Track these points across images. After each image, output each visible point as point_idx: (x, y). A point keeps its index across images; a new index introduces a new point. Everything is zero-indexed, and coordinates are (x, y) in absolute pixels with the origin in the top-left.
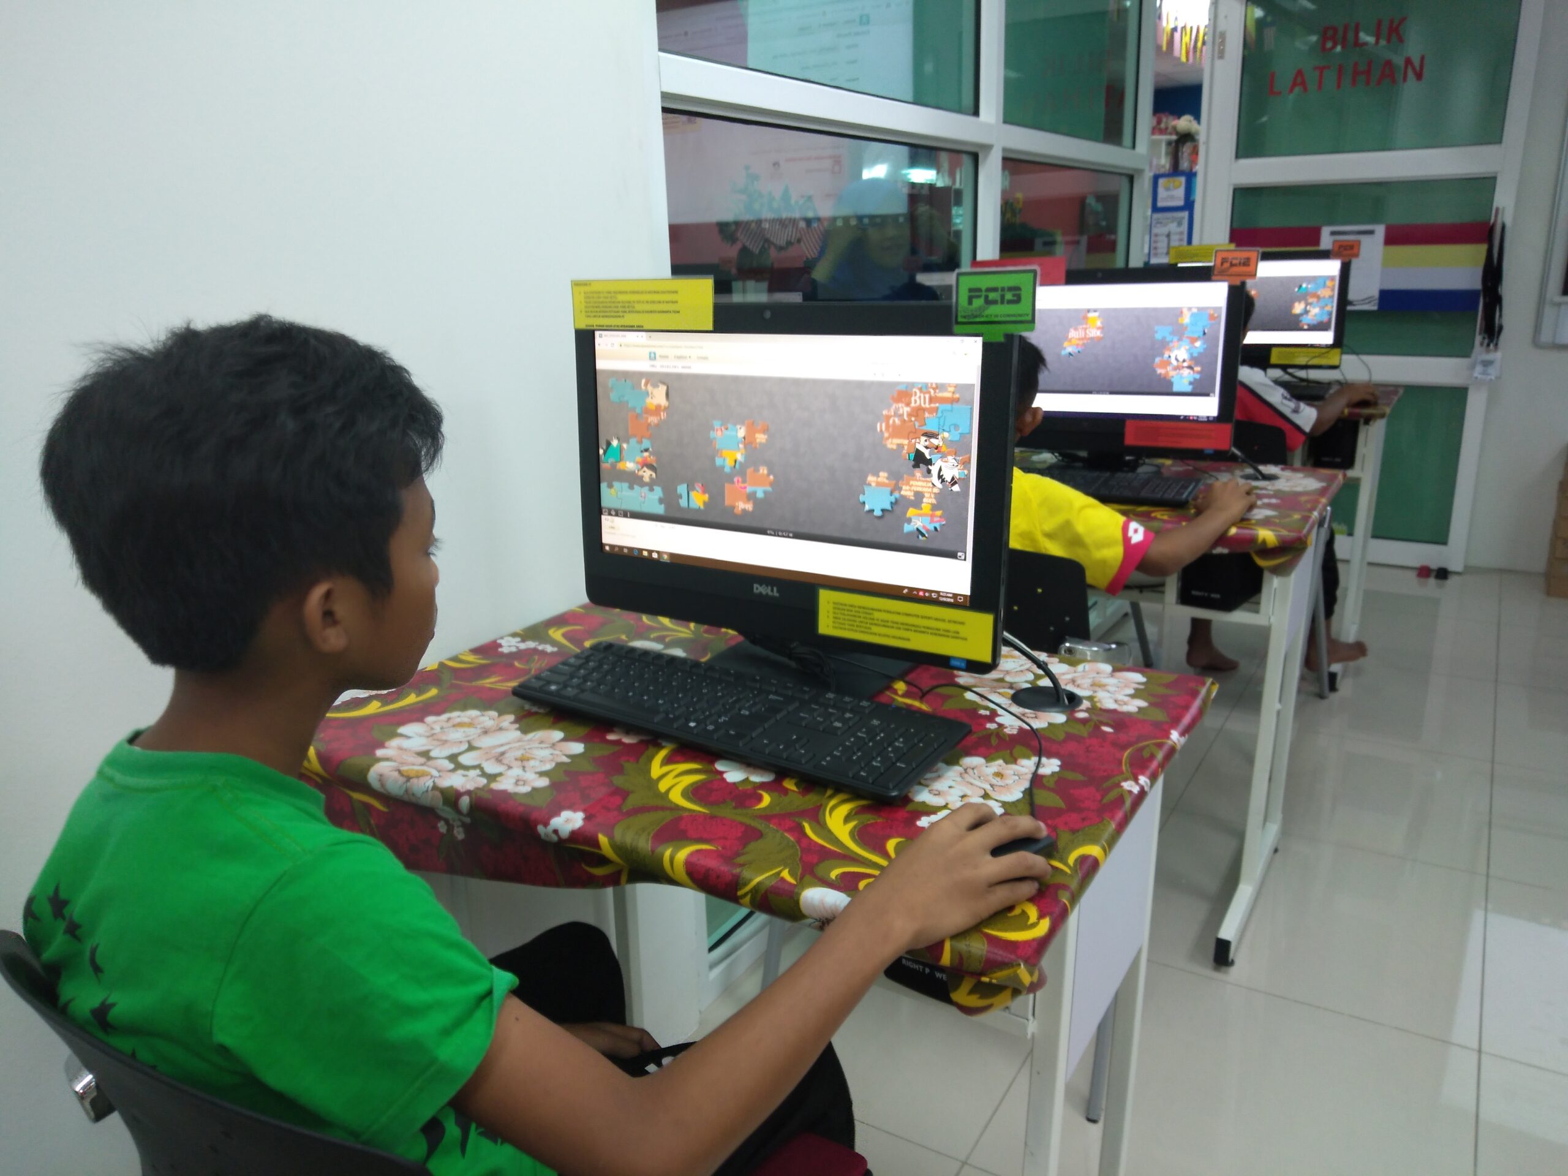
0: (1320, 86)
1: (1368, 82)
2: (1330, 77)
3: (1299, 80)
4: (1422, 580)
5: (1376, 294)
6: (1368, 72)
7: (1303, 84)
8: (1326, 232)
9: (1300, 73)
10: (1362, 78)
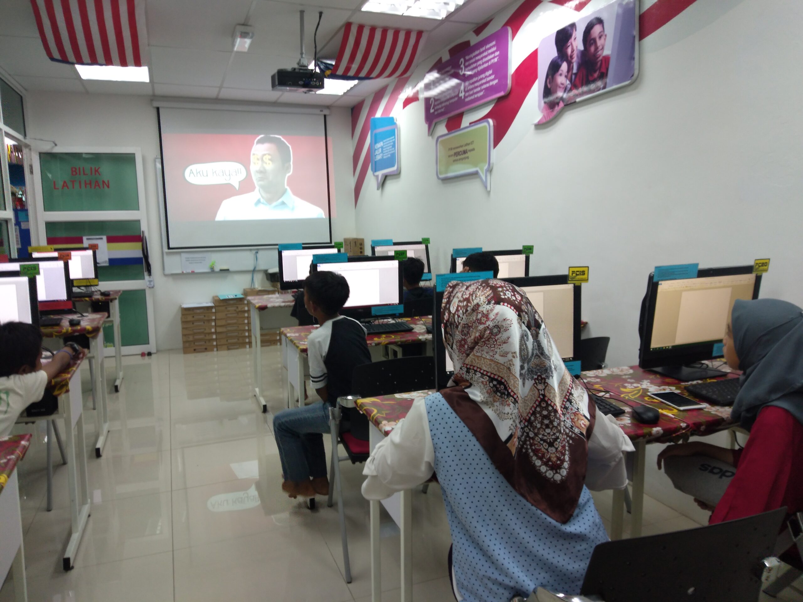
0: (73, 187)
1: (91, 187)
2: (77, 185)
3: (65, 185)
4: (143, 357)
5: (107, 260)
6: (90, 184)
7: (67, 186)
8: (85, 239)
9: (65, 182)
10: (88, 186)
